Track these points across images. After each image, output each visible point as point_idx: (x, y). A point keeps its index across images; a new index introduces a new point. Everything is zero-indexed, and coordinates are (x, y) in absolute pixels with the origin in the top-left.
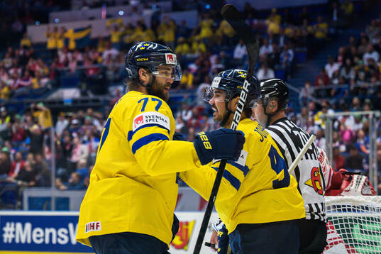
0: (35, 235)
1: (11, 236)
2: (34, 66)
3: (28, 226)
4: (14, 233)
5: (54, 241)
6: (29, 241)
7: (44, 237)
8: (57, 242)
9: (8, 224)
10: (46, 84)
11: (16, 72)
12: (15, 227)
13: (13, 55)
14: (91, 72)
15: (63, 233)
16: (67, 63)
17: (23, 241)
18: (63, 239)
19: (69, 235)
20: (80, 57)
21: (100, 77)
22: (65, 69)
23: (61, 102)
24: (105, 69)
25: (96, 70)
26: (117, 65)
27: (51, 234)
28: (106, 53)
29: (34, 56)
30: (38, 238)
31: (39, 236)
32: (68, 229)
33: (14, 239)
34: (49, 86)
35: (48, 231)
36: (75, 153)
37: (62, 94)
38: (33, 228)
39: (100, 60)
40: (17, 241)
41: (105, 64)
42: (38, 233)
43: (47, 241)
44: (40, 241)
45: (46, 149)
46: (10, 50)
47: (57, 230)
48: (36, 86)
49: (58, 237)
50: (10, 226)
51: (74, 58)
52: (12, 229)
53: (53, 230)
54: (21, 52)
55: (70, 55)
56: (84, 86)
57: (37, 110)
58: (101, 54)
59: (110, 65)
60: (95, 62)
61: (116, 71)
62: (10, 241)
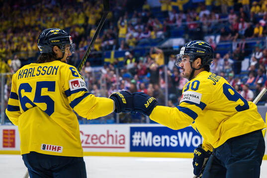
0: (155, 141)
1: (138, 141)
2: (152, 23)
3: (150, 134)
4: (140, 139)
5: (168, 145)
6: (151, 145)
7: (161, 142)
8: (170, 146)
9: (136, 133)
10: (161, 36)
11: (140, 28)
12: (141, 135)
13: (137, 16)
14: (192, 27)
15: (174, 139)
16: (175, 21)
17: (146, 145)
18: (174, 143)
19: (178, 140)
20: (184, 16)
21: (198, 30)
22: (174, 25)
23: (171, 48)
24: (202, 24)
25: (195, 25)
26: (210, 21)
27: (166, 140)
28: (202, 13)
29: (153, 16)
30: (157, 143)
31: (157, 141)
32: (177, 136)
33: (140, 144)
34: (163, 37)
35: (163, 137)
36: (182, 82)
37: (172, 42)
38: (153, 136)
39: (197, 18)
40: (142, 145)
41: (201, 21)
42: (157, 139)
43: (163, 145)
44: (158, 145)
45: (162, 81)
46: (135, 12)
47: (170, 136)
48: (154, 37)
49: (170, 141)
50: (137, 134)
51: (180, 17)
52: (139, 137)
53: (167, 137)
54: (143, 14)
55: (177, 15)
56: (187, 36)
57: (154, 53)
58: (198, 14)
59: (205, 21)
60: (195, 20)
61: (209, 26)
62: (138, 145)
